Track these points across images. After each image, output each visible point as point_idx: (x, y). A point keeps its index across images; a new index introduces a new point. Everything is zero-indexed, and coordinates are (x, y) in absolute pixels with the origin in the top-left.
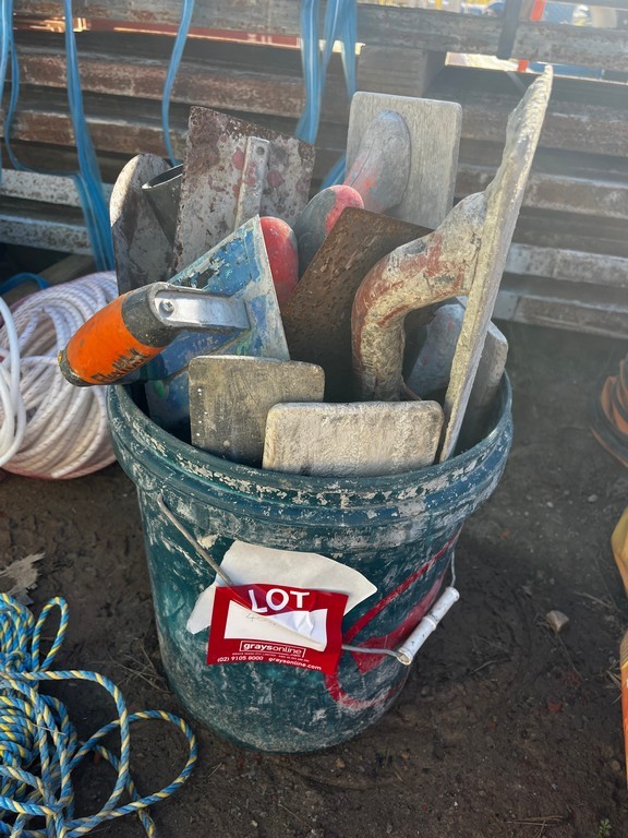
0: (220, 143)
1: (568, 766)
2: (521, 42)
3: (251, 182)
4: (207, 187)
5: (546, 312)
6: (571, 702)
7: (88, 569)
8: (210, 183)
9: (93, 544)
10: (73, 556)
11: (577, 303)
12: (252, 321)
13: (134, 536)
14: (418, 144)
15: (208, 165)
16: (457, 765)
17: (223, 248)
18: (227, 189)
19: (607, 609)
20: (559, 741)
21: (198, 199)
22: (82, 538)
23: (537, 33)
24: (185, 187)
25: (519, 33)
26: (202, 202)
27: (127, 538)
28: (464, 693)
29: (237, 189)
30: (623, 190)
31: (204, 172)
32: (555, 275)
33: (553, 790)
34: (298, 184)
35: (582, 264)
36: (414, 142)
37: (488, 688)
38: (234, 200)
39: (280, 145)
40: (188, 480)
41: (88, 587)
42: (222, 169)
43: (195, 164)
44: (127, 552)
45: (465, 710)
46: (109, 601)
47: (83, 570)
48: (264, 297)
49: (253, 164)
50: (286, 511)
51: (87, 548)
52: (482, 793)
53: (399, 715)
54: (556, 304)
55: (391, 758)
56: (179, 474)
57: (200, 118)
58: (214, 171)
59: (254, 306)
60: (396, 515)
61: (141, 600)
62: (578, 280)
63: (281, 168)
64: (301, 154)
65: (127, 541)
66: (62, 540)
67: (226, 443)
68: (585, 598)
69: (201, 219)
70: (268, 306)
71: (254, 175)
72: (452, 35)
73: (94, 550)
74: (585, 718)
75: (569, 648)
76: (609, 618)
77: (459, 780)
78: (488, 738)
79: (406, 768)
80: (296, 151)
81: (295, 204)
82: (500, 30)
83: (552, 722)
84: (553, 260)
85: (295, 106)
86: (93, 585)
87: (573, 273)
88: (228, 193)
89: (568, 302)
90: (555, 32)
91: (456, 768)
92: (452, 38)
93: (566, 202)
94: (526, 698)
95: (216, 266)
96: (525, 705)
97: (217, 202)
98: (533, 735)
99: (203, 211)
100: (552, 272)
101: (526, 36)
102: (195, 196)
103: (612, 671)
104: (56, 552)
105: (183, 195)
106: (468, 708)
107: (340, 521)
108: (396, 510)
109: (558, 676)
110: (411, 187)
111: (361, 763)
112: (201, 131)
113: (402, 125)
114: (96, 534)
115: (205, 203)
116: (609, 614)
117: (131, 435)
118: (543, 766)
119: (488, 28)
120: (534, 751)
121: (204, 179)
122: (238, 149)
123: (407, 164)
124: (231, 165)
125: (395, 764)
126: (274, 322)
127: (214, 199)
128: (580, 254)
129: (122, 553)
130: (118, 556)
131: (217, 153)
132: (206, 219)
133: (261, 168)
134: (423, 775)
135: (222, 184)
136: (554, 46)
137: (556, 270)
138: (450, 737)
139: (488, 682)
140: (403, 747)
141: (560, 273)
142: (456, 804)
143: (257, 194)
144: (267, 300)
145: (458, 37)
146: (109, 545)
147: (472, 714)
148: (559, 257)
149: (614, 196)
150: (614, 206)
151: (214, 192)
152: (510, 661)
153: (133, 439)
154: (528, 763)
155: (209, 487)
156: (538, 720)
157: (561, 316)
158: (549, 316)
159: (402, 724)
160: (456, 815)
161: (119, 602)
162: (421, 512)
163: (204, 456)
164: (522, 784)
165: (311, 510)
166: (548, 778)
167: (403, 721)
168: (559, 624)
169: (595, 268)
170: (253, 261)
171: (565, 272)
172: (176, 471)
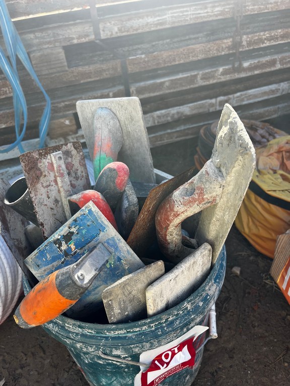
0: (39, 165)
1: (275, 329)
2: (103, 31)
3: (62, 175)
4: (42, 188)
5: (159, 139)
6: (260, 301)
7: (31, 373)
8: (43, 186)
9: (25, 358)
10: (19, 371)
11: (169, 131)
12: (110, 250)
13: (42, 342)
14: (122, 119)
15: (38, 178)
16: (239, 356)
17: (75, 221)
18: (51, 184)
19: (248, 255)
20: (266, 320)
21: (40, 197)
22: (17, 358)
23: (109, 24)
24: (32, 195)
25: (101, 26)
26: (43, 197)
27: (40, 345)
28: (224, 323)
29: (56, 181)
30: (169, 80)
31: (38, 182)
32: (156, 124)
33: (276, 342)
34: (80, 163)
35: (165, 115)
36: (120, 118)
37: (230, 315)
38: (56, 187)
39: (65, 150)
40: (113, 338)
41: (38, 382)
42: (45, 176)
43: (33, 181)
44: (44, 352)
45: (228, 330)
46: (53, 382)
47: (29, 375)
48: (113, 238)
49: (60, 166)
50: (168, 326)
51: (23, 362)
52: (255, 361)
53: (208, 350)
54: (161, 135)
55: (216, 371)
56: (107, 338)
57: (25, 159)
58: (42, 179)
59: (108, 243)
60: (209, 297)
61: (68, 372)
62: (166, 122)
63: (70, 160)
64: (75, 148)
65: (41, 347)
66: (7, 366)
67: (126, 313)
68: (239, 255)
69: (46, 205)
70: (117, 241)
71: (62, 171)
72: (71, 36)
73: (27, 361)
74: (268, 305)
75: (246, 279)
76: (252, 258)
77: (244, 361)
78: (243, 336)
79: (224, 371)
80: (73, 148)
81: (82, 172)
82: (92, 28)
83: (259, 314)
84: (153, 118)
85: (6, 91)
86: (40, 380)
87: (163, 120)
88: (52, 185)
89: (165, 132)
90: (116, 22)
91: (240, 358)
92: (71, 38)
93: (149, 93)
94: (245, 311)
95: (73, 230)
96: (247, 314)
97: (49, 193)
98: (256, 324)
99: (45, 201)
100: (154, 123)
101: (104, 27)
102: (39, 196)
103: (266, 279)
104: (9, 375)
105: (33, 199)
106: (229, 329)
107: (191, 315)
108: (208, 295)
109: (249, 293)
110: (126, 138)
111: (207, 381)
112: (28, 164)
113: (111, 112)
114: (22, 352)
115: (44, 196)
116: (250, 256)
117: (67, 330)
118: (267, 334)
119: (86, 28)
120: (260, 330)
121: (39, 186)
122: (48, 162)
123: (120, 129)
124: (48, 172)
125: (219, 372)
126: (125, 248)
127: (48, 192)
128: (163, 111)
129: (42, 354)
130: (41, 357)
131: (39, 170)
132: (48, 204)
133: (64, 166)
134: (231, 369)
135: (48, 183)
136: (118, 28)
137: (156, 121)
138: (230, 346)
139: (229, 313)
140: (217, 363)
141: (158, 122)
142: (249, 372)
143: (67, 179)
144: (116, 239)
145: (74, 36)
146: (33, 354)
147: (232, 331)
148: (155, 116)
149: (167, 84)
150: (169, 88)
151: (46, 189)
152: (231, 298)
153: (70, 332)
154: (261, 337)
155: (126, 337)
156: (254, 316)
157: (165, 139)
158: (160, 141)
159: (211, 353)
160: (252, 376)
161: (58, 380)
162: (216, 289)
163: (120, 326)
164: (265, 347)
165: (177, 319)
166: (272, 338)
167: (211, 352)
168: (238, 272)
169: (171, 115)
170: (98, 223)
171: (160, 121)
172: (104, 337)
